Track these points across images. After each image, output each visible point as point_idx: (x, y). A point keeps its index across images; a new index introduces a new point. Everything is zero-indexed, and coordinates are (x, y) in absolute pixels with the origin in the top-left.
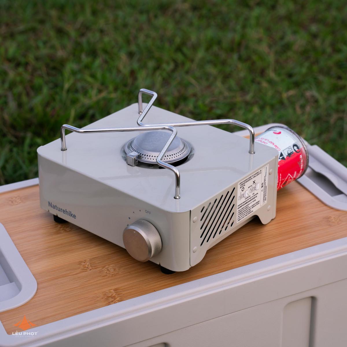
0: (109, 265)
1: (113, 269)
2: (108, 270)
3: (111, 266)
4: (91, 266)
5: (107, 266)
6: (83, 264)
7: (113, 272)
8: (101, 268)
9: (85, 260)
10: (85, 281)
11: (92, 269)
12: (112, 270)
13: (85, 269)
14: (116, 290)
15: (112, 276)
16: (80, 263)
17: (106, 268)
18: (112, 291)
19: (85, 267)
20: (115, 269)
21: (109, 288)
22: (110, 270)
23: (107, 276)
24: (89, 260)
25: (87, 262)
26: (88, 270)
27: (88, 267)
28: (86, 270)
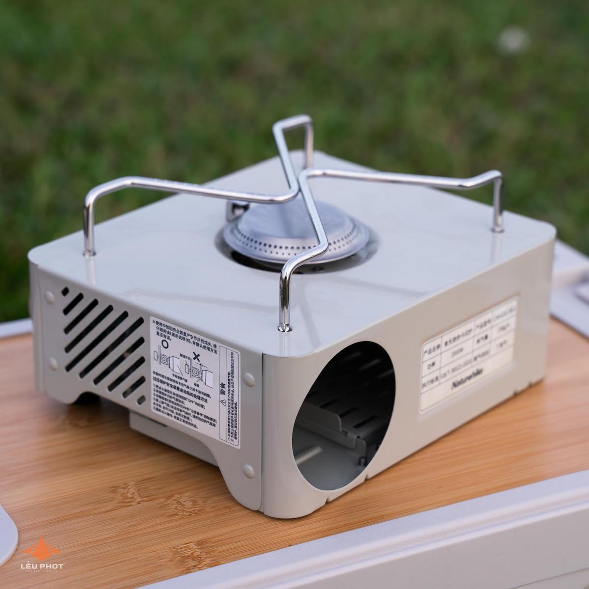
0: (181, 493)
1: (191, 501)
2: (179, 503)
3: (187, 494)
4: (139, 495)
5: (176, 496)
6: (121, 491)
7: (191, 508)
8: (162, 500)
9: (125, 484)
10: (129, 524)
11: (143, 501)
12: (189, 504)
13: (126, 502)
14: (200, 543)
15: (190, 515)
16: (114, 489)
17: (175, 500)
18: (192, 545)
19: (127, 498)
20: (194, 502)
21: (186, 540)
22: (183, 503)
23: (176, 515)
24: (134, 483)
25: (129, 487)
26: (133, 503)
27: (132, 498)
28: (129, 504)
